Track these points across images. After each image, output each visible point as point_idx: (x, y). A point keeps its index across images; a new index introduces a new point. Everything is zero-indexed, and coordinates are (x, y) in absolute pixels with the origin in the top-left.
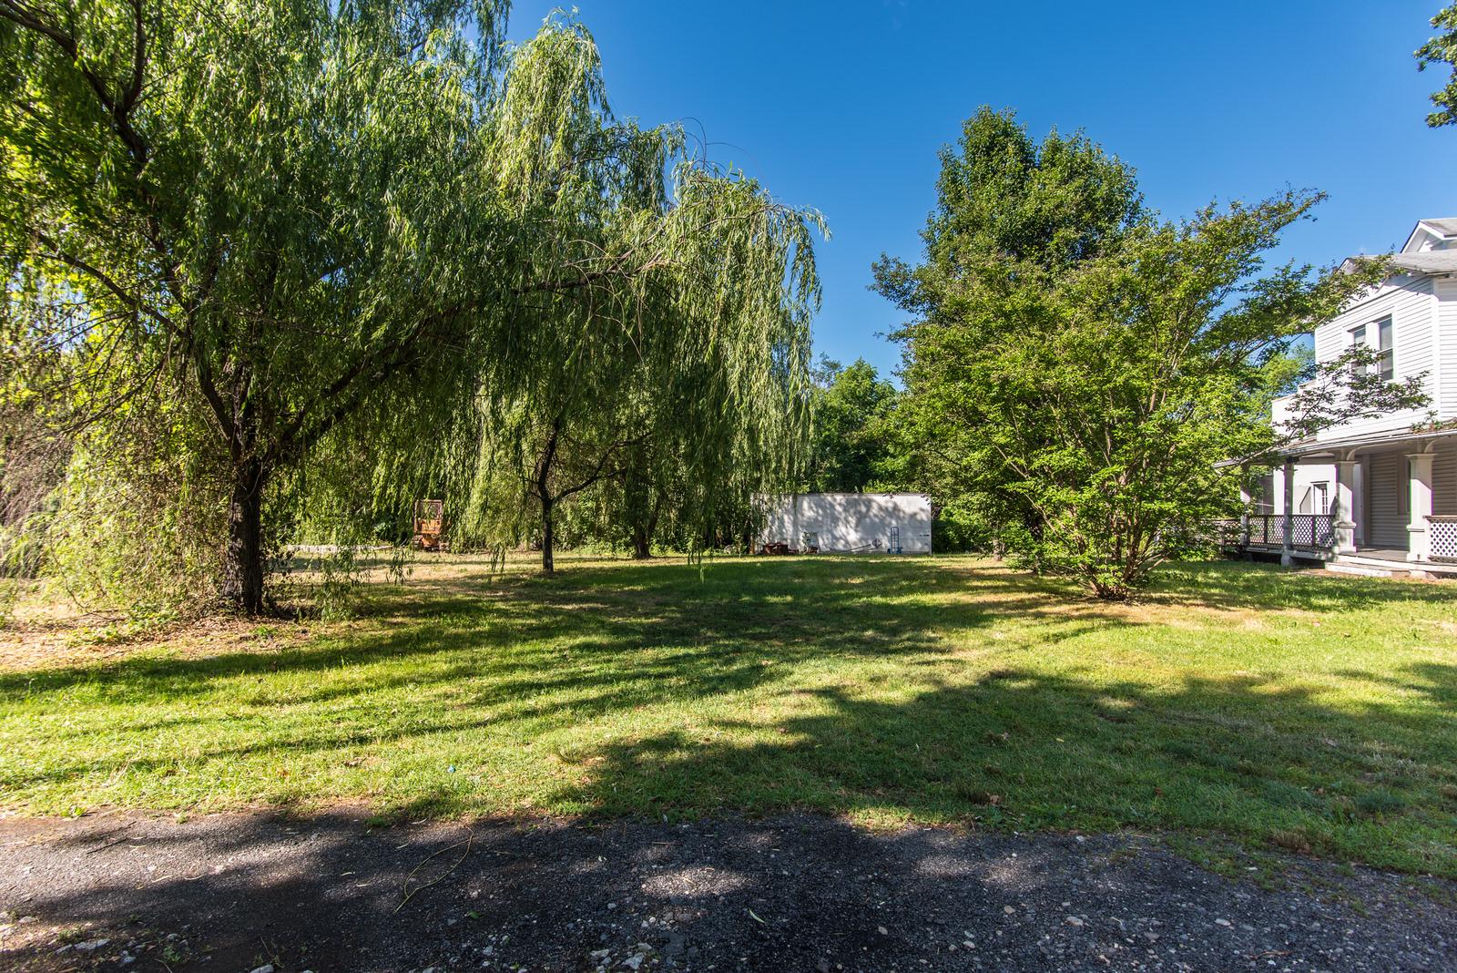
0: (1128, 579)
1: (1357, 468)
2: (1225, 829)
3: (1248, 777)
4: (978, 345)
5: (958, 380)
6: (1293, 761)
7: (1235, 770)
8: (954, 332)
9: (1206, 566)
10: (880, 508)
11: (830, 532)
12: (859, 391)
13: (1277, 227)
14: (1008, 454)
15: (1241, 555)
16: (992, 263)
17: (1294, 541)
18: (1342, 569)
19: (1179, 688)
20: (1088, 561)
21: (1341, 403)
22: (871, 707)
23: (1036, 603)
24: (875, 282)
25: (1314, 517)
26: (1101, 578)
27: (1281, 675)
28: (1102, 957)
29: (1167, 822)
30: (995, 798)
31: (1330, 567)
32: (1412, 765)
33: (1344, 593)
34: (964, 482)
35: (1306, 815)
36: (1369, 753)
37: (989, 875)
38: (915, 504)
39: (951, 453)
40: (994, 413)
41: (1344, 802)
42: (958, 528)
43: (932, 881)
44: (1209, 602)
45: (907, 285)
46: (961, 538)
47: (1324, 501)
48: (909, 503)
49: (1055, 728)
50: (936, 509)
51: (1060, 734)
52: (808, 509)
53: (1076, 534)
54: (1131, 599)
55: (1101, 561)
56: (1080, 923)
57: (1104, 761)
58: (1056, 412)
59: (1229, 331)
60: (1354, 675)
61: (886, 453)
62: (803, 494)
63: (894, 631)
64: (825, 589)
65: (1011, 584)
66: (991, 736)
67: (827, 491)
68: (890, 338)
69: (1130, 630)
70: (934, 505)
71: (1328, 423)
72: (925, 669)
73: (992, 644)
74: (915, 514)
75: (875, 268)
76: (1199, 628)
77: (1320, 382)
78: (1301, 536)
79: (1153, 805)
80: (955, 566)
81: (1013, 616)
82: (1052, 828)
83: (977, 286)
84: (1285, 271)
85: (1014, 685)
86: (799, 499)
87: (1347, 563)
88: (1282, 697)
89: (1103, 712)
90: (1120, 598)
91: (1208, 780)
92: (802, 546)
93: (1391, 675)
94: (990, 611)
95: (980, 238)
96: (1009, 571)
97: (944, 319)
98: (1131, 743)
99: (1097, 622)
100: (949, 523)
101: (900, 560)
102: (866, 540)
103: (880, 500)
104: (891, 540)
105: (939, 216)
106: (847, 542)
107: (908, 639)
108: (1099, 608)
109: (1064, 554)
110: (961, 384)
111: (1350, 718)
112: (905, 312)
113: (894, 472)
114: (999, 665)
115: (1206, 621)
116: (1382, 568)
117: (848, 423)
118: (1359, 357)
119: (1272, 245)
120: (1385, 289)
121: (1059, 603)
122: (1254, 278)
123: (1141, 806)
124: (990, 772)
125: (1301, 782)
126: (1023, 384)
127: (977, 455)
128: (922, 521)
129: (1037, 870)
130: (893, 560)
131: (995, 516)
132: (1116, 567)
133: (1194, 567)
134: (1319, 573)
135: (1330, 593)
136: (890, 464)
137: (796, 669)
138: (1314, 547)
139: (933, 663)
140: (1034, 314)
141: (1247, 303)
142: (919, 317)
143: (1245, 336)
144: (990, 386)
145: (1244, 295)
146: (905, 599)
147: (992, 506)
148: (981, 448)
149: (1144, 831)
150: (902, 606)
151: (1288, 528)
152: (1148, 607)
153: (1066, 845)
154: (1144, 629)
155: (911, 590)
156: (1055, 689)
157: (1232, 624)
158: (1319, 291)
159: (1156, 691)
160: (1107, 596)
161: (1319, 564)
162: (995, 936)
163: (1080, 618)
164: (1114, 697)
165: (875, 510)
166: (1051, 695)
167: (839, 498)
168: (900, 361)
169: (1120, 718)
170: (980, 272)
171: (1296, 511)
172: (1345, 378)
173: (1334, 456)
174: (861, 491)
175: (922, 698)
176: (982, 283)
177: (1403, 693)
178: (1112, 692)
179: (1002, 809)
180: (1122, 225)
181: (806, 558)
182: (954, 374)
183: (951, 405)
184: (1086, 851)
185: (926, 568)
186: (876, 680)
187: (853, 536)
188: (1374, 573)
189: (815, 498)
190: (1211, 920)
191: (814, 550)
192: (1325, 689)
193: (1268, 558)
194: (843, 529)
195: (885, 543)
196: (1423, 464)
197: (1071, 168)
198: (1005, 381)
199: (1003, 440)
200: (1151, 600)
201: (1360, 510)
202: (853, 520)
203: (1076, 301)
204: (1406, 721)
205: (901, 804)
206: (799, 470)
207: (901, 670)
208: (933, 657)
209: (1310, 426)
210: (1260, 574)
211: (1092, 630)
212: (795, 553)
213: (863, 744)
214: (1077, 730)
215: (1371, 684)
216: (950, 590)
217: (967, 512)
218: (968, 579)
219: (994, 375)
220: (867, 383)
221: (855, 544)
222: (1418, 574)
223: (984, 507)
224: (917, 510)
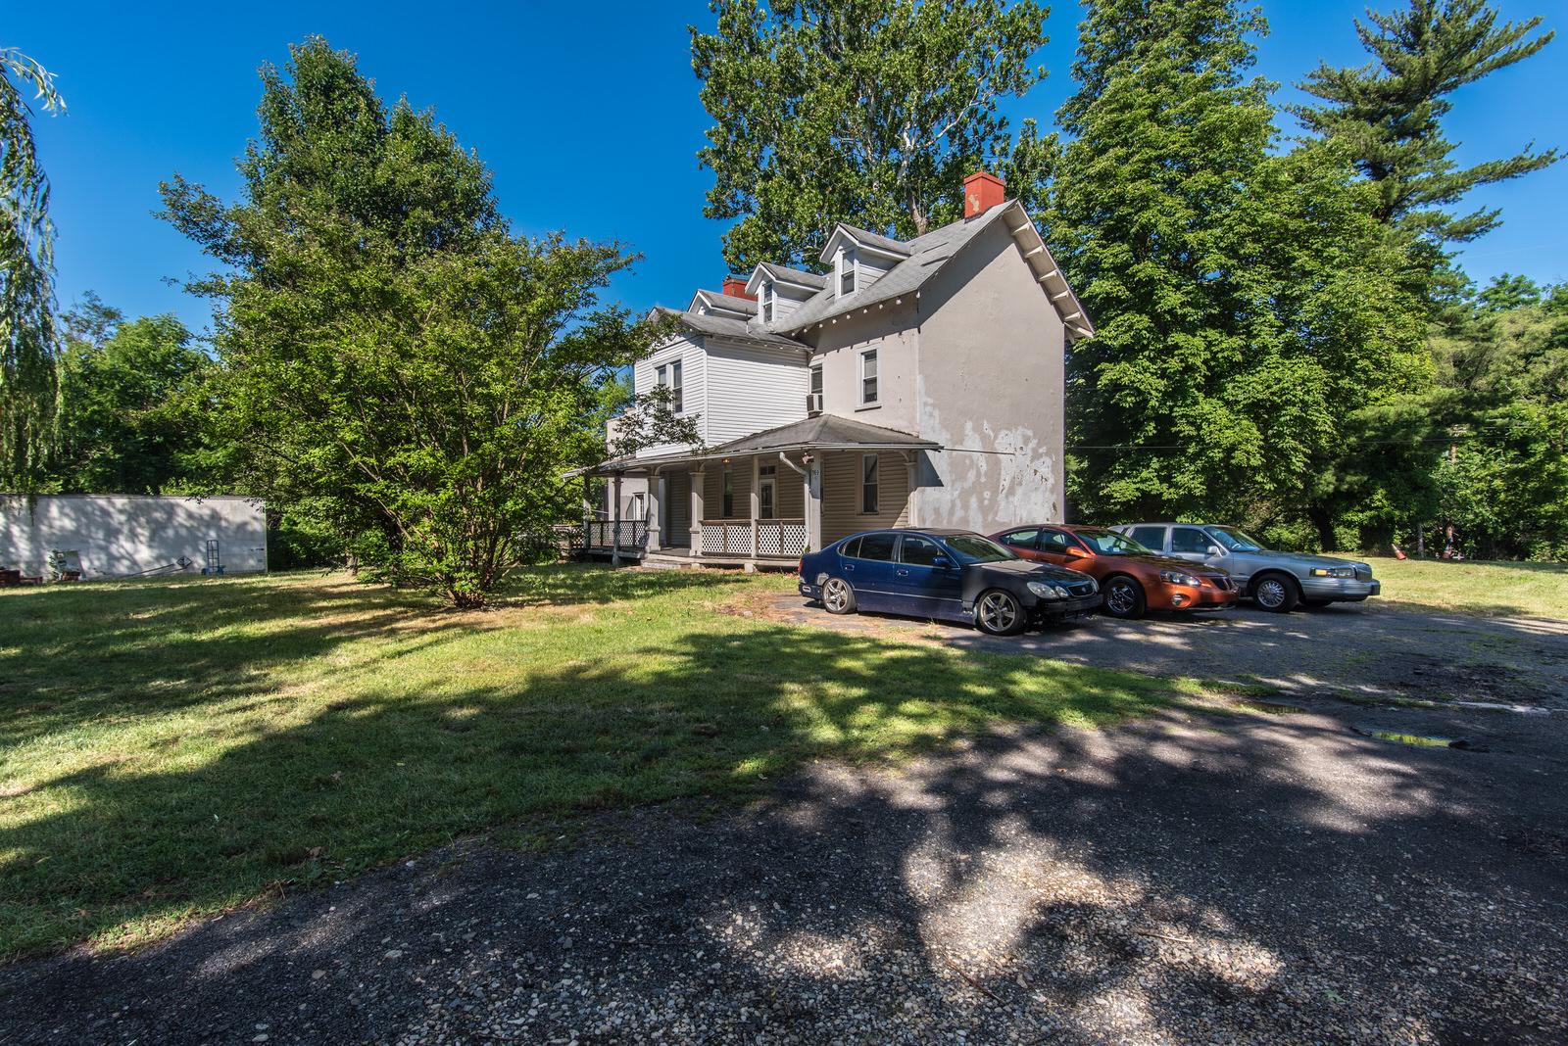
0: (485, 587)
1: (662, 482)
2: (546, 809)
3: (568, 756)
4: (318, 319)
5: (291, 359)
6: (602, 733)
7: (558, 752)
8: (282, 297)
9: (555, 569)
10: (190, 516)
11: (105, 549)
12: (157, 356)
13: (609, 270)
14: (355, 452)
15: (585, 556)
16: (332, 225)
17: (622, 544)
18: (650, 565)
19: (522, 688)
20: (445, 569)
21: (648, 431)
22: (148, 785)
23: (391, 619)
24: (167, 209)
25: (634, 522)
26: (457, 586)
27: (600, 660)
28: (418, 980)
29: (496, 819)
30: (316, 851)
31: (645, 564)
32: (677, 715)
33: (651, 585)
34: (305, 484)
35: (605, 777)
36: (652, 713)
37: (297, 943)
38: (243, 511)
39: (285, 448)
40: (338, 403)
41: (632, 757)
42: (303, 539)
43: (218, 982)
44: (556, 600)
45: (218, 225)
46: (309, 551)
47: (642, 508)
48: (234, 509)
49: (396, 753)
50: (273, 517)
51: (400, 758)
52: (59, 517)
53: (433, 542)
54: (488, 605)
55: (458, 569)
56: (399, 953)
57: (444, 776)
58: (411, 410)
59: (570, 352)
60: (648, 651)
61: (198, 444)
62: (50, 496)
63: (198, 675)
64: (87, 631)
65: (364, 601)
66: (319, 780)
67: (97, 491)
68: (189, 288)
69: (483, 636)
70: (270, 513)
71: (642, 445)
72: (240, 717)
73: (333, 672)
74: (245, 524)
75: (165, 190)
76: (544, 627)
77: (637, 410)
78: (626, 539)
79: (487, 805)
80: (297, 585)
81: (360, 636)
82: (381, 863)
83: (315, 247)
84: (614, 309)
85: (355, 715)
86: (42, 503)
87: (656, 561)
88: (599, 679)
89: (449, 725)
90: (477, 605)
91: (536, 767)
92: (48, 571)
93: (670, 647)
94: (336, 634)
95: (319, 193)
96: (362, 587)
97: (269, 280)
98: (472, 750)
99: (451, 632)
100: (291, 532)
101: (219, 582)
102: (167, 559)
103: (187, 505)
104: (206, 558)
105: (264, 151)
106: (134, 563)
107: (219, 683)
108: (455, 618)
109: (420, 564)
110: (295, 364)
111: (643, 687)
112: (218, 261)
113: (210, 469)
114: (339, 695)
115: (551, 620)
116: (675, 563)
117: (132, 395)
118: (661, 394)
119: (604, 285)
120: (677, 339)
121: (416, 617)
122: (591, 309)
123: (474, 810)
124: (314, 823)
125: (605, 748)
126: (374, 375)
127: (317, 452)
128: (253, 533)
129: (356, 917)
130: (209, 582)
131: (349, 525)
132: (473, 574)
133: (546, 571)
134: (637, 568)
135: (641, 585)
136: (203, 457)
137: (12, 755)
138: (634, 548)
139: (252, 707)
140: (387, 298)
141: (587, 331)
142: (235, 271)
143: (582, 360)
144: (333, 373)
145: (583, 323)
146: (220, 632)
147: (342, 512)
148: (324, 443)
149: (475, 834)
150: (215, 642)
151: (617, 532)
152: (502, 612)
153: (393, 877)
154: (497, 634)
155: (229, 620)
156: (401, 710)
157: (571, 619)
158: (637, 332)
159: (501, 693)
160: (464, 604)
161: (636, 562)
162: (297, 1011)
163: (437, 630)
164: (461, 707)
165: (181, 518)
166: (396, 717)
167: (120, 502)
168: (211, 323)
169: (466, 726)
170: (318, 232)
171: (623, 518)
172: (651, 411)
173: (647, 471)
174: (157, 493)
175: (230, 755)
176: (322, 246)
177: (676, 659)
178: (459, 702)
179: (323, 860)
180: (479, 225)
181: (55, 589)
182: (285, 351)
183: (282, 388)
184: (415, 874)
185: (255, 589)
186: (162, 745)
187: (144, 554)
188: (670, 567)
189: (77, 501)
190: (522, 898)
191: (73, 576)
192: (631, 667)
193: (602, 558)
194: (128, 546)
195: (199, 562)
196: (698, 481)
197: (426, 145)
198: (352, 369)
199: (349, 437)
200: (506, 605)
201: (663, 516)
202: (144, 533)
203: (431, 292)
204: (677, 682)
205: (179, 900)
206: (36, 460)
207: (204, 725)
208: (253, 699)
209: (630, 446)
210: (596, 573)
211: (448, 640)
212: (37, 581)
213: (127, 837)
214: (419, 749)
215: (659, 656)
216: (285, 615)
217: (312, 519)
218: (311, 600)
219: (337, 359)
220: (169, 346)
221: (148, 563)
222: (696, 566)
223: (333, 515)
224: (247, 518)
